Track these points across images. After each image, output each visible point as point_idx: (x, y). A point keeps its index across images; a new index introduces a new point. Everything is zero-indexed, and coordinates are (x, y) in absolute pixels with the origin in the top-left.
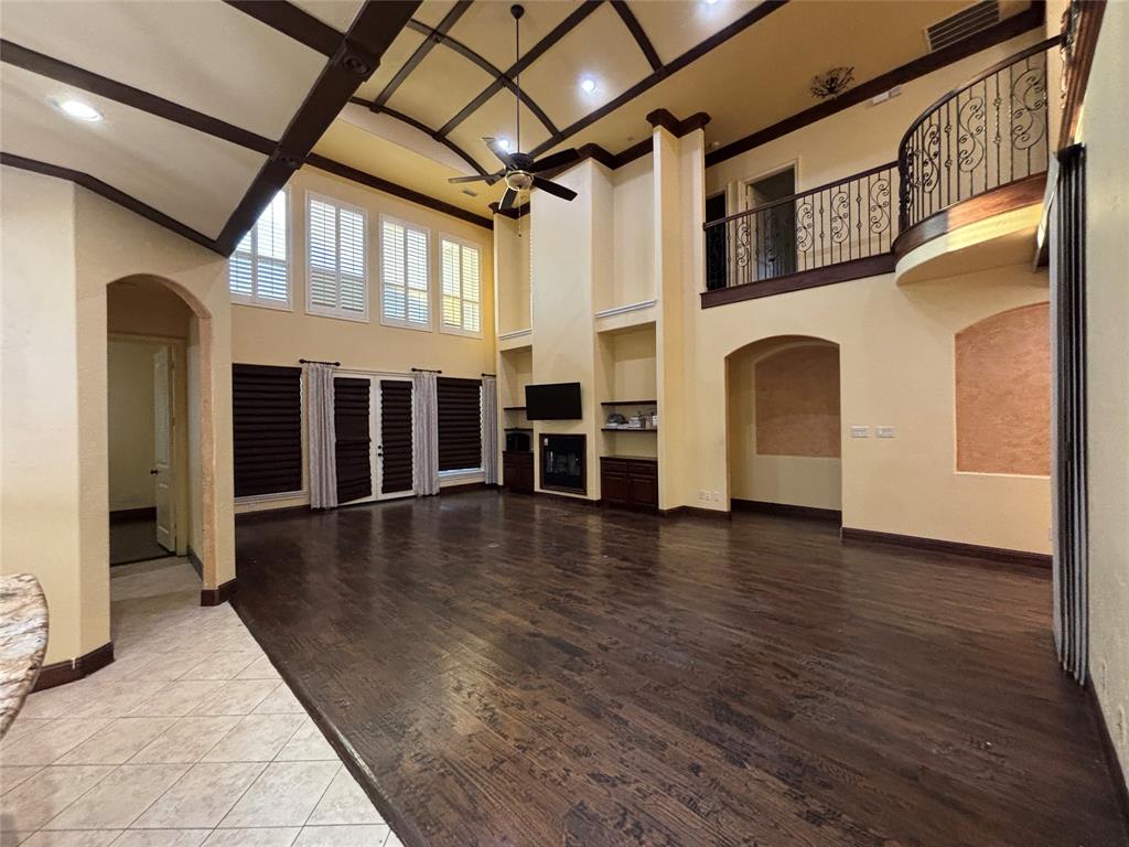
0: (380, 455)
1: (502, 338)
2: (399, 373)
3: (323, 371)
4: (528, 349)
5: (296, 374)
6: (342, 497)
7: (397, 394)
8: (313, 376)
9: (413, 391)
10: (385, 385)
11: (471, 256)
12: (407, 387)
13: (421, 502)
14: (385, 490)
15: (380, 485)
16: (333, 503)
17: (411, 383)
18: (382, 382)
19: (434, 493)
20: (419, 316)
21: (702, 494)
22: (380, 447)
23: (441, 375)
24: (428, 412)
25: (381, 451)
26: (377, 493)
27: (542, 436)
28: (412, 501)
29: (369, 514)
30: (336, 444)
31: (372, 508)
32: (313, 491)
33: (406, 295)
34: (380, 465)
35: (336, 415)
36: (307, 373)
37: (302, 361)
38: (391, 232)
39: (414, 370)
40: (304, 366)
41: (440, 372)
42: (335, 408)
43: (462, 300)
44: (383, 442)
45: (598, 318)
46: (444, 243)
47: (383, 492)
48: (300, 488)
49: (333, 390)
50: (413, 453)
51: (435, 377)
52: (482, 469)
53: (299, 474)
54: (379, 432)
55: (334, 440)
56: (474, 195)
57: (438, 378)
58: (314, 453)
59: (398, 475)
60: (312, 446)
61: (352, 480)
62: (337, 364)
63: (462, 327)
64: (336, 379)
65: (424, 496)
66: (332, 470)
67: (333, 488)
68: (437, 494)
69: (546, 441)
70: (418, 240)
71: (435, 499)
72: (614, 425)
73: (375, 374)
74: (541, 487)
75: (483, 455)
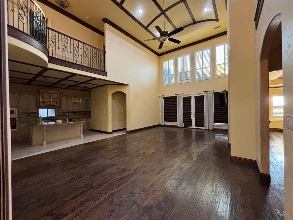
2: (200, 93)
6: (185, 125)
7: (200, 100)
10: (196, 98)
12: (203, 97)
15: (194, 124)
16: (183, 127)
17: (204, 96)
18: (195, 96)
20: (207, 75)
23: (214, 92)
25: (194, 115)
26: (194, 126)
28: (204, 130)
29: (192, 131)
30: (183, 113)
33: (203, 70)
34: (195, 119)
35: (183, 106)
36: (178, 97)
37: (176, 95)
39: (204, 92)
42: (183, 104)
44: (195, 113)
47: (196, 126)
48: (176, 122)
51: (212, 93)
54: (194, 110)
58: (178, 114)
59: (200, 121)
61: (187, 121)
62: (183, 94)
64: (183, 97)
71: (211, 131)
73: (193, 95)
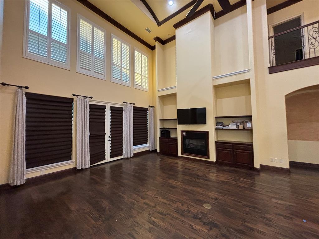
0: (109, 140)
1: (159, 91)
2: (118, 104)
3: (85, 101)
4: (174, 95)
5: (70, 101)
6: (92, 162)
7: (117, 113)
8: (79, 103)
9: (123, 112)
10: (112, 109)
11: (145, 59)
12: (121, 110)
13: (126, 161)
14: (111, 157)
15: (109, 154)
16: (88, 166)
18: (111, 107)
19: (131, 157)
20: (126, 79)
21: (272, 159)
22: (109, 137)
23: (134, 106)
24: (130, 121)
25: (110, 139)
26: (108, 159)
27: (182, 132)
28: (122, 161)
30: (90, 136)
31: (106, 165)
32: (78, 161)
33: (121, 70)
34: (110, 145)
35: (90, 122)
36: (76, 101)
37: (74, 95)
38: (116, 43)
39: (124, 102)
40: (75, 97)
41: (134, 104)
42: (90, 118)
43: (142, 76)
44: (111, 135)
45: (214, 79)
46: (136, 51)
47: (111, 158)
48: (70, 159)
49: (89, 110)
50: (123, 139)
51: (132, 106)
52: (148, 145)
53: (71, 152)
54: (109, 130)
55: (89, 134)
56: (150, 32)
57: (133, 107)
58: (79, 141)
59: (117, 150)
60: (78, 138)
61: (97, 153)
62: (91, 98)
63: (141, 86)
64: (90, 105)
65: (128, 158)
66: (88, 149)
67: (88, 158)
68: (133, 157)
69: (184, 134)
70: (126, 49)
71: (132, 159)
72: (221, 127)
73: (108, 103)
74: (182, 154)
75: (148, 138)
